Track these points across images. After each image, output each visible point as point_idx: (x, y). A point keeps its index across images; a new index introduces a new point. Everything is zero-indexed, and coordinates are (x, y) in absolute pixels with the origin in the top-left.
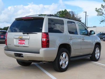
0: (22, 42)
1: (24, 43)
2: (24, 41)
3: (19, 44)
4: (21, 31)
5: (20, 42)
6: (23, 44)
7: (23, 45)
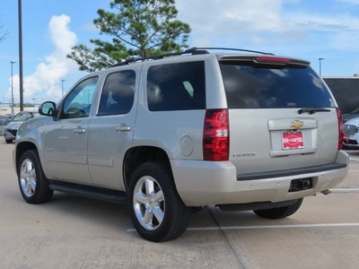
0: (295, 140)
1: (302, 144)
2: (300, 135)
3: (288, 148)
4: (289, 104)
5: (287, 140)
6: (300, 147)
7: (300, 150)
